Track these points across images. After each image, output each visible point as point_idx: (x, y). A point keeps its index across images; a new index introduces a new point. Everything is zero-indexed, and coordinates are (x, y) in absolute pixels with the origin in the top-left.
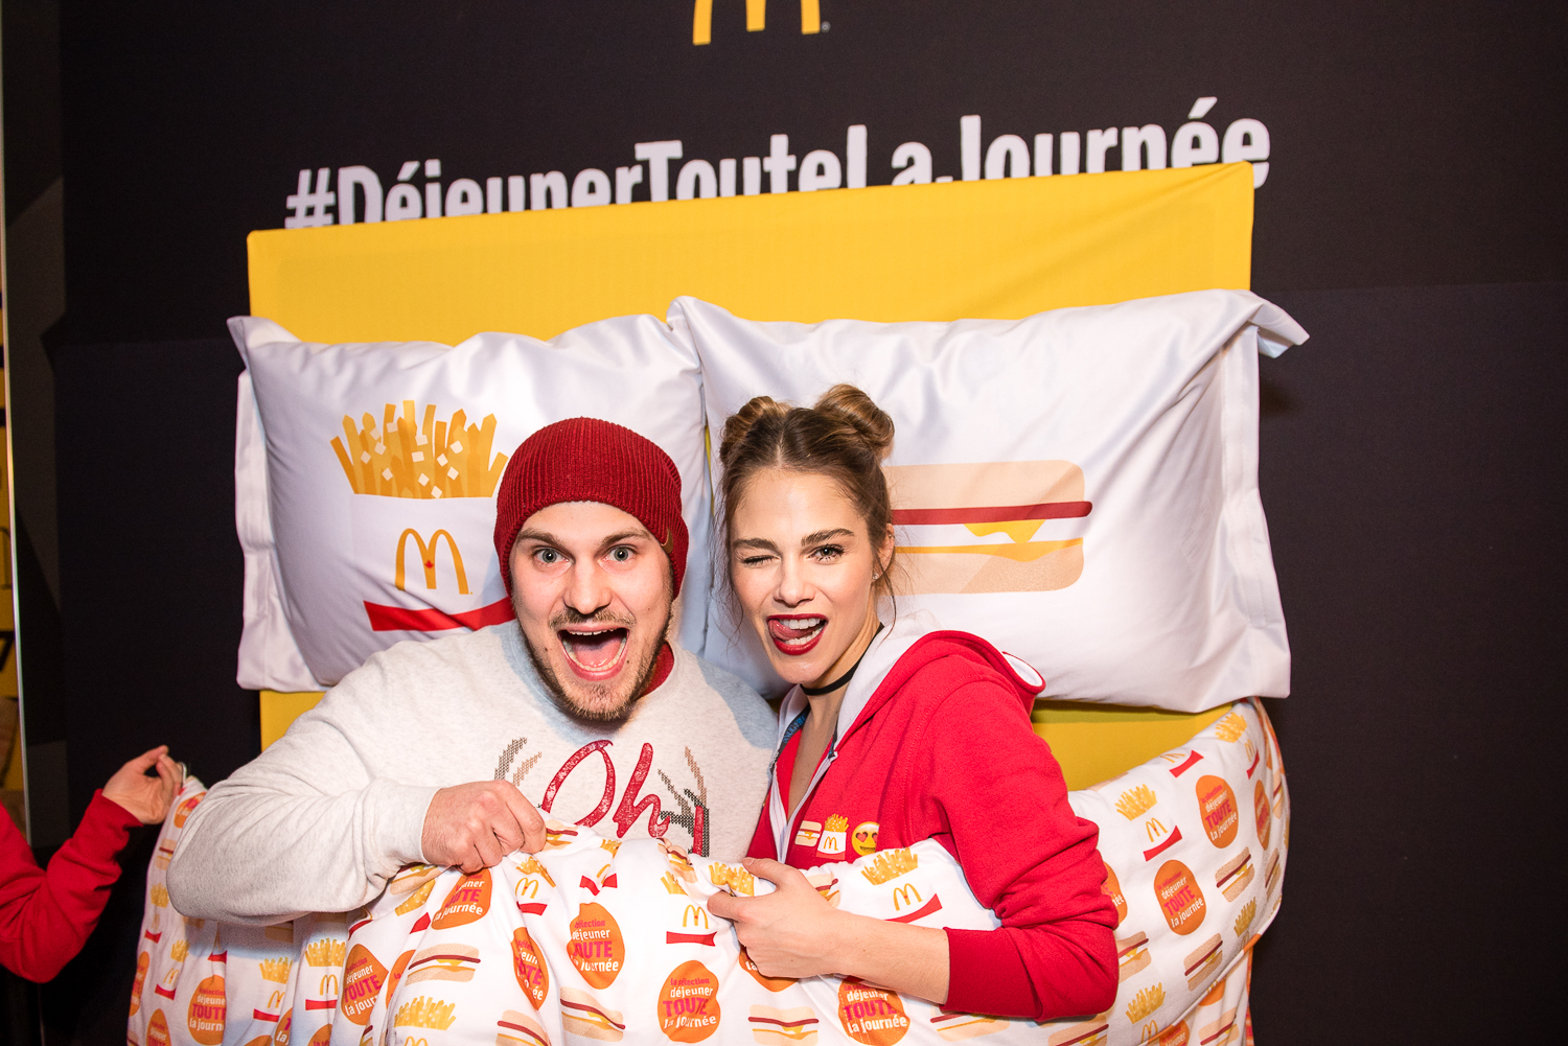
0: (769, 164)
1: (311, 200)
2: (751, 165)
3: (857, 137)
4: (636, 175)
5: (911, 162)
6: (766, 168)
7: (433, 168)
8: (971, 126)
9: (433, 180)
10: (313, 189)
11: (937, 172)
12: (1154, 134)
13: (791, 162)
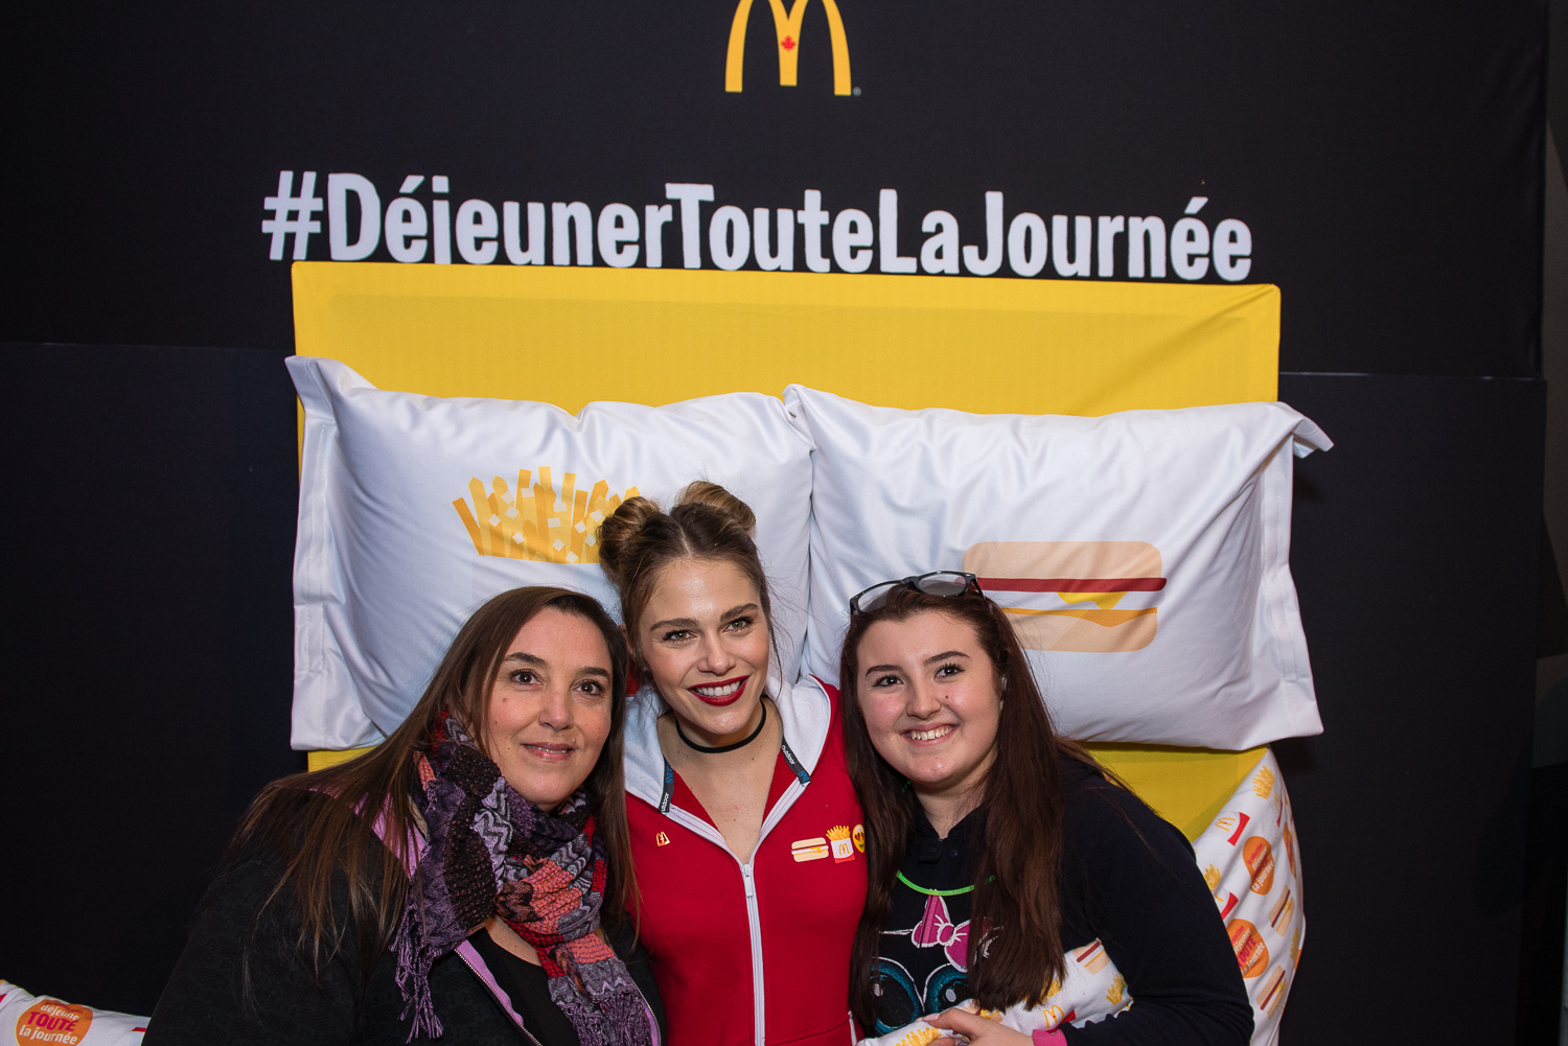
0: (802, 217)
1: (294, 204)
2: (785, 216)
3: (888, 200)
4: (666, 213)
5: (939, 228)
6: (800, 221)
7: (441, 184)
8: (994, 201)
9: (441, 197)
10: (296, 192)
11: (963, 241)
12: (1155, 225)
13: (824, 218)
